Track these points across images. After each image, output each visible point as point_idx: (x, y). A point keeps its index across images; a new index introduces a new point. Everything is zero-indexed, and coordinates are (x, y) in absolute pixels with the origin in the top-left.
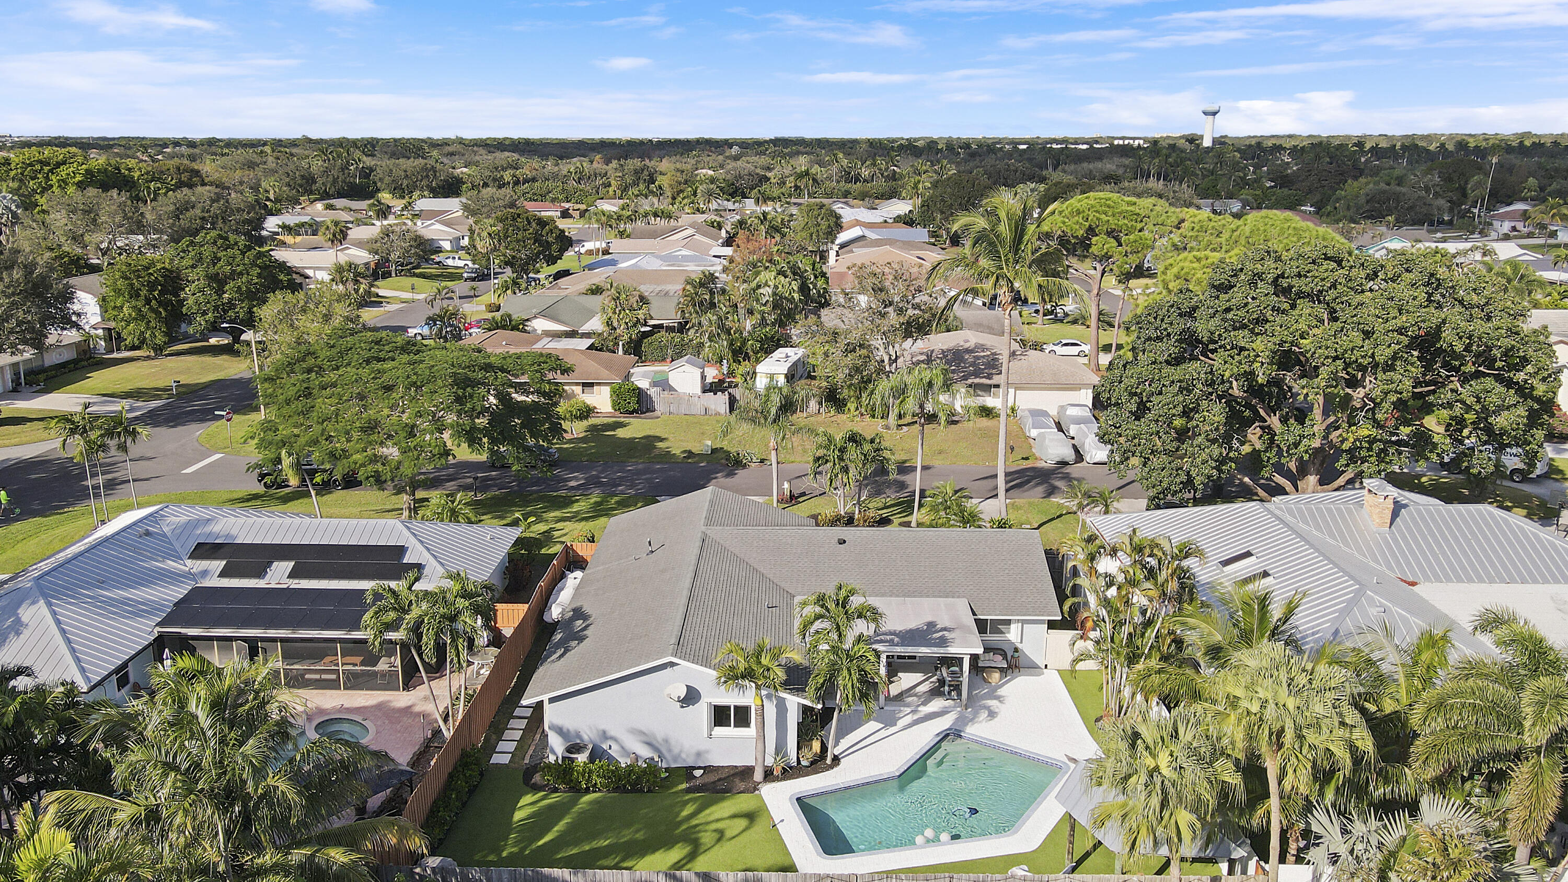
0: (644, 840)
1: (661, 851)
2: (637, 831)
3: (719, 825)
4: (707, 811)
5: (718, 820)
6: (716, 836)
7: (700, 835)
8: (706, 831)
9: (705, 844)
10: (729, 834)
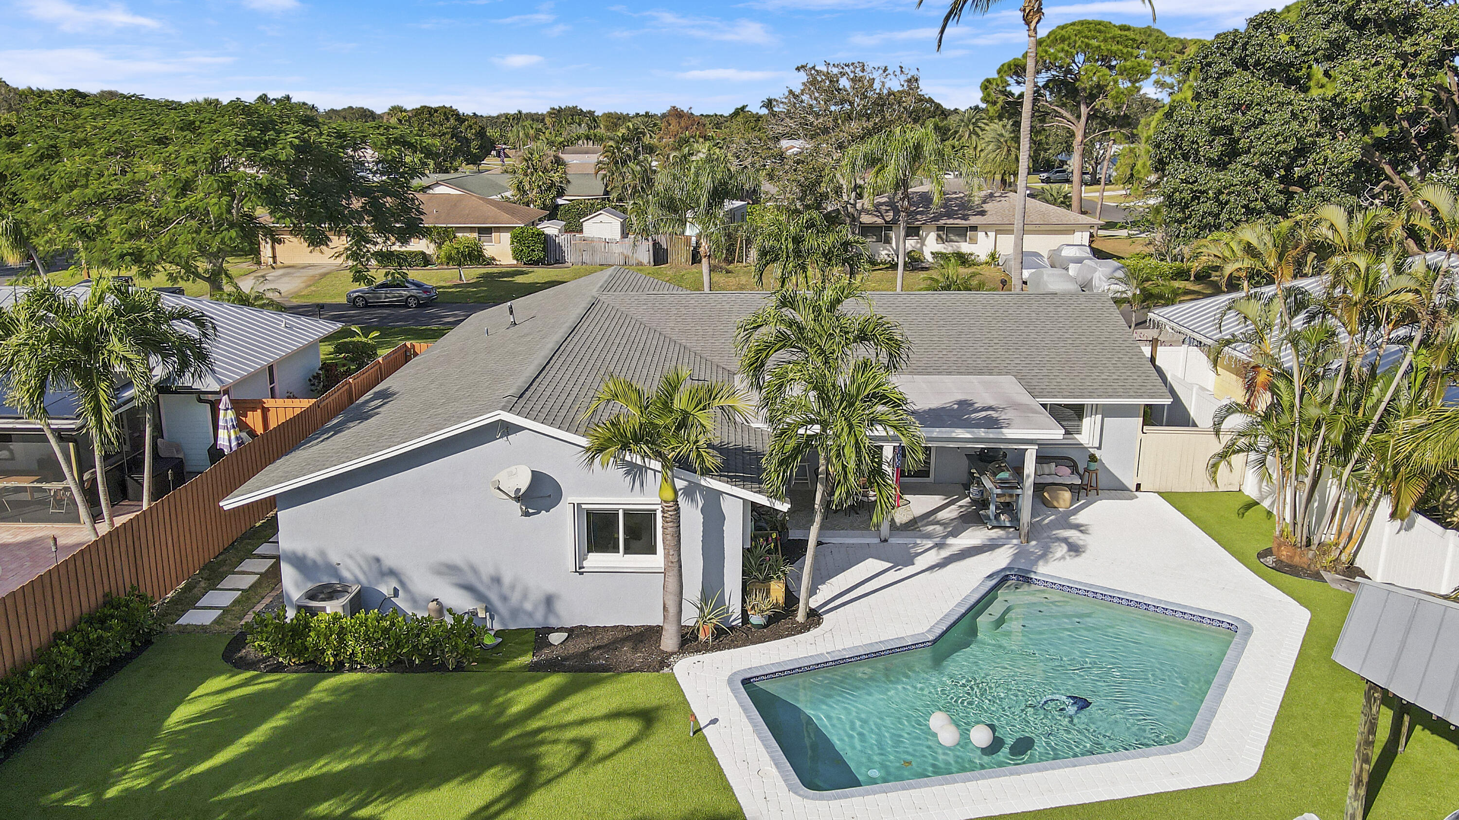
0: (423, 762)
1: (455, 782)
2: (414, 743)
3: (586, 731)
4: (565, 704)
5: (583, 722)
6: (575, 750)
7: (543, 749)
8: (555, 742)
9: (549, 769)
10: (602, 747)
